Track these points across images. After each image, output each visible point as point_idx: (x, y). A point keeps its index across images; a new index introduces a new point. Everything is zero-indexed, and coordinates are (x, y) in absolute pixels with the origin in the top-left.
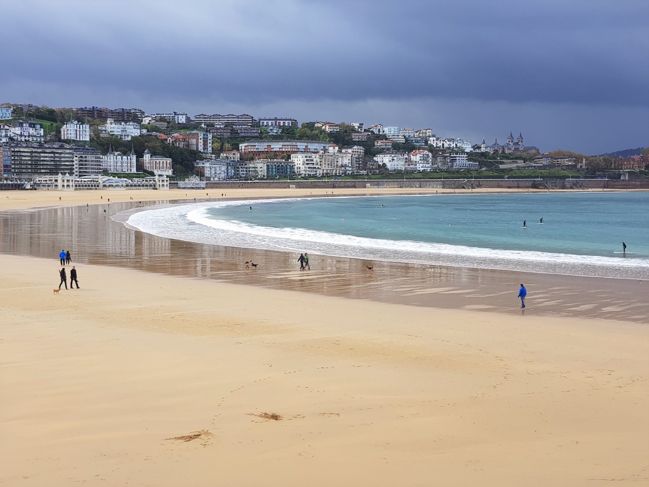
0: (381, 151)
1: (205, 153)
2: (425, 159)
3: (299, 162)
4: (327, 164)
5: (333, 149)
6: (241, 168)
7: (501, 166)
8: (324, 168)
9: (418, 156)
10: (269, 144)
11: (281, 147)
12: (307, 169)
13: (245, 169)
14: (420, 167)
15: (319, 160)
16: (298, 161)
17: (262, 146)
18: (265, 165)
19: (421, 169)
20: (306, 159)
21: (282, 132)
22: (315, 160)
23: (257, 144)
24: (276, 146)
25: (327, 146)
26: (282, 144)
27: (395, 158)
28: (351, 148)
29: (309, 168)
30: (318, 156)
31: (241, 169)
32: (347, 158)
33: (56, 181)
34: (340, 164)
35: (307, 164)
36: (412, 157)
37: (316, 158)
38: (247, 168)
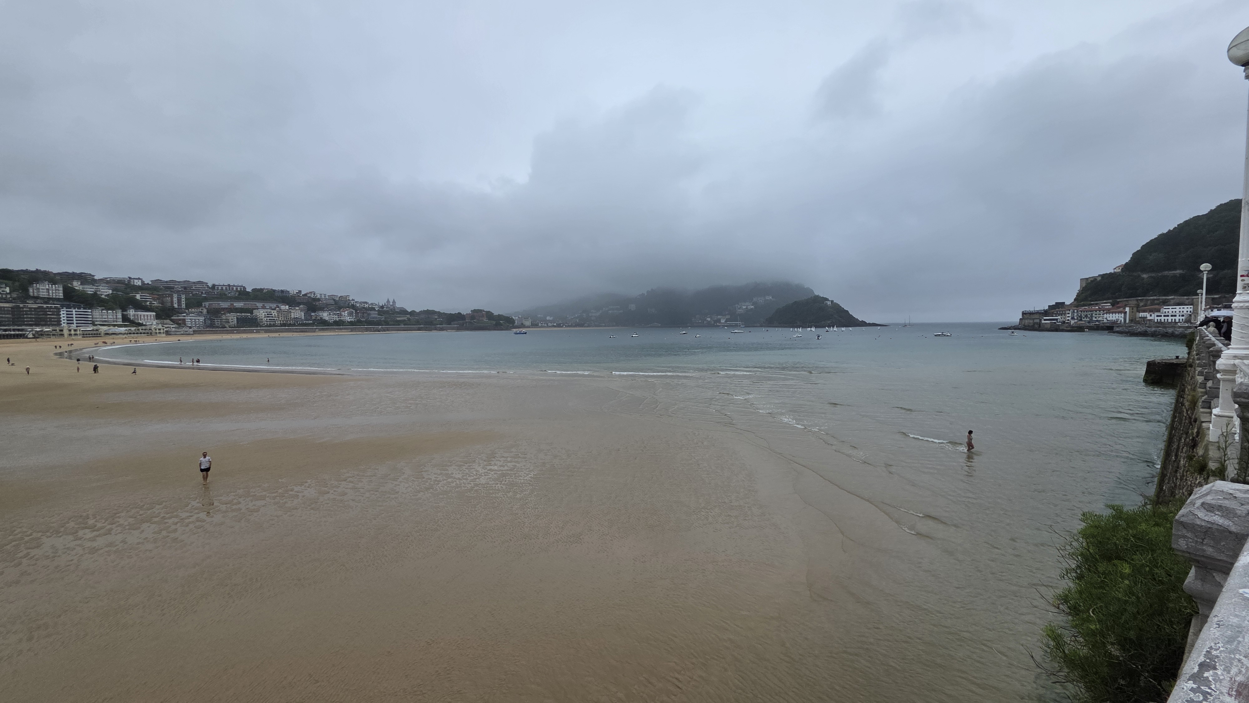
0: (322, 309)
1: (180, 309)
2: (350, 314)
3: (261, 316)
5: (285, 307)
7: (398, 319)
8: (280, 319)
9: (346, 312)
10: (232, 303)
11: (243, 305)
12: (268, 320)
13: (219, 320)
14: (348, 319)
15: (276, 314)
16: (261, 314)
17: (225, 305)
18: (235, 317)
19: (349, 320)
20: (266, 314)
21: (239, 295)
22: (274, 314)
23: (220, 302)
24: (239, 305)
25: (279, 305)
26: (244, 303)
27: (331, 313)
28: (298, 307)
29: (269, 319)
30: (275, 311)
31: (216, 321)
32: (298, 313)
34: (293, 316)
35: (268, 317)
36: (342, 313)
37: (274, 313)
38: (221, 320)
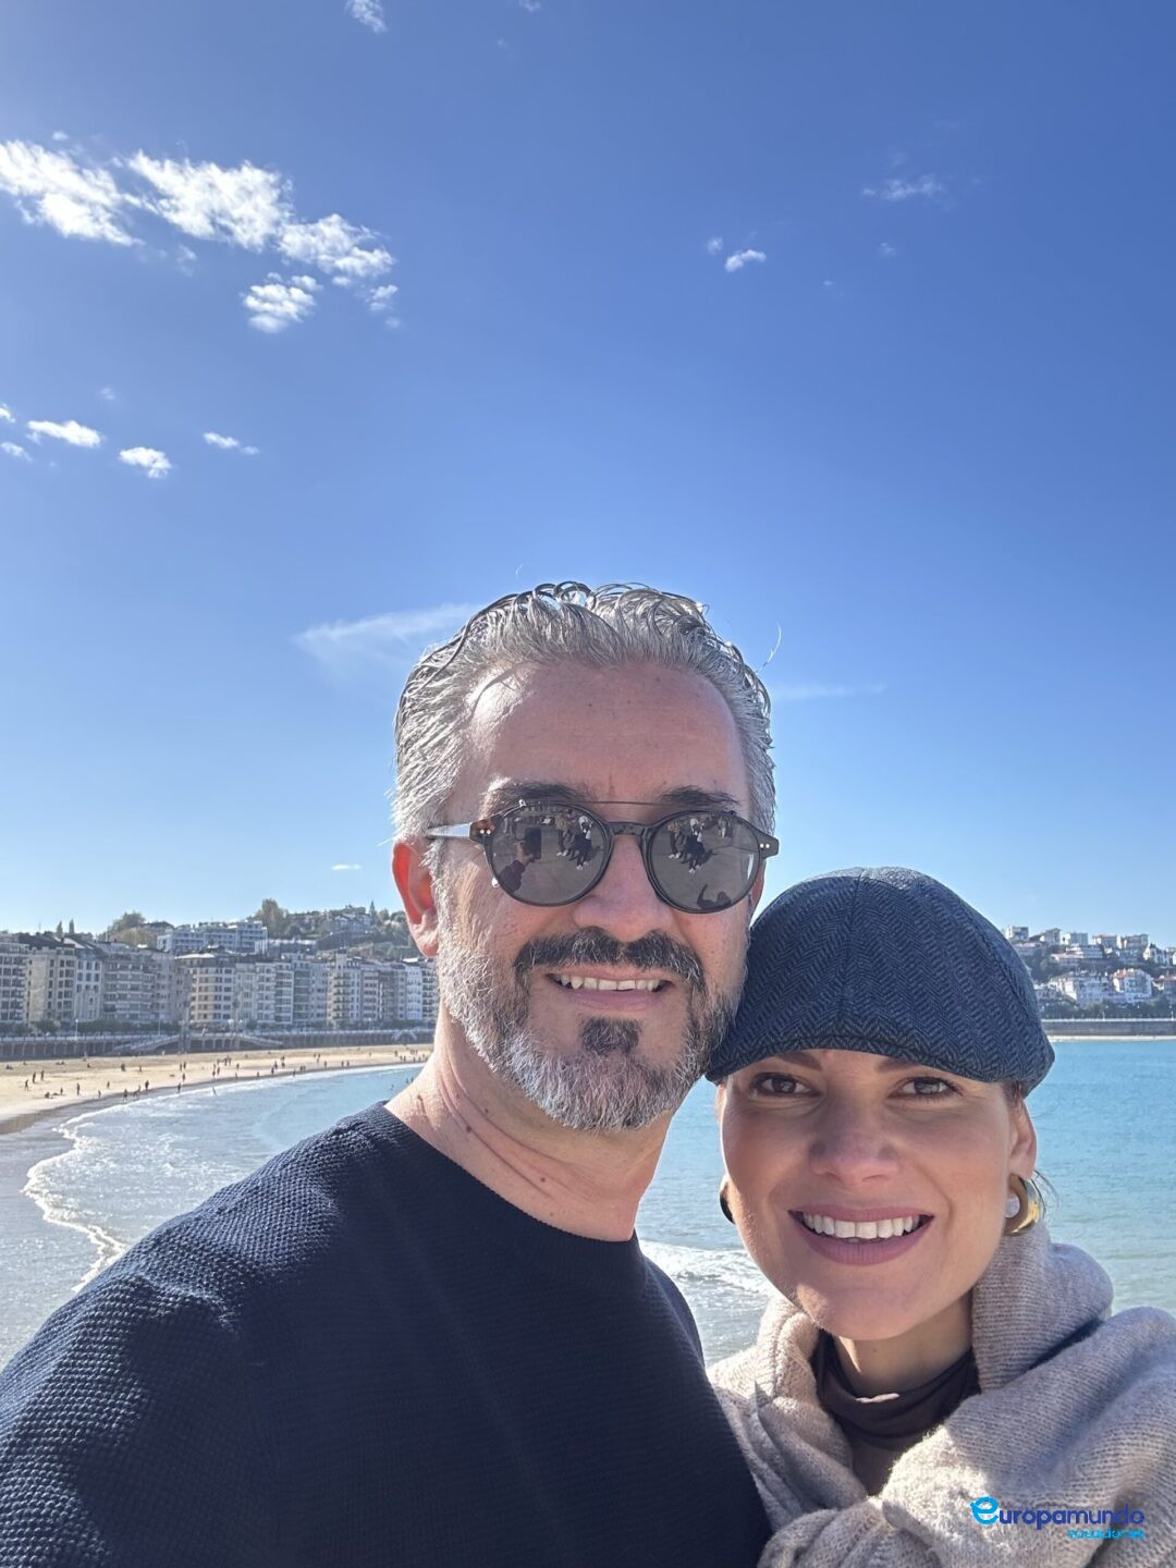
2: (1139, 984)
9: (1127, 979)
14: (1131, 998)
19: (1133, 1001)
27: (1085, 984)
36: (1115, 981)
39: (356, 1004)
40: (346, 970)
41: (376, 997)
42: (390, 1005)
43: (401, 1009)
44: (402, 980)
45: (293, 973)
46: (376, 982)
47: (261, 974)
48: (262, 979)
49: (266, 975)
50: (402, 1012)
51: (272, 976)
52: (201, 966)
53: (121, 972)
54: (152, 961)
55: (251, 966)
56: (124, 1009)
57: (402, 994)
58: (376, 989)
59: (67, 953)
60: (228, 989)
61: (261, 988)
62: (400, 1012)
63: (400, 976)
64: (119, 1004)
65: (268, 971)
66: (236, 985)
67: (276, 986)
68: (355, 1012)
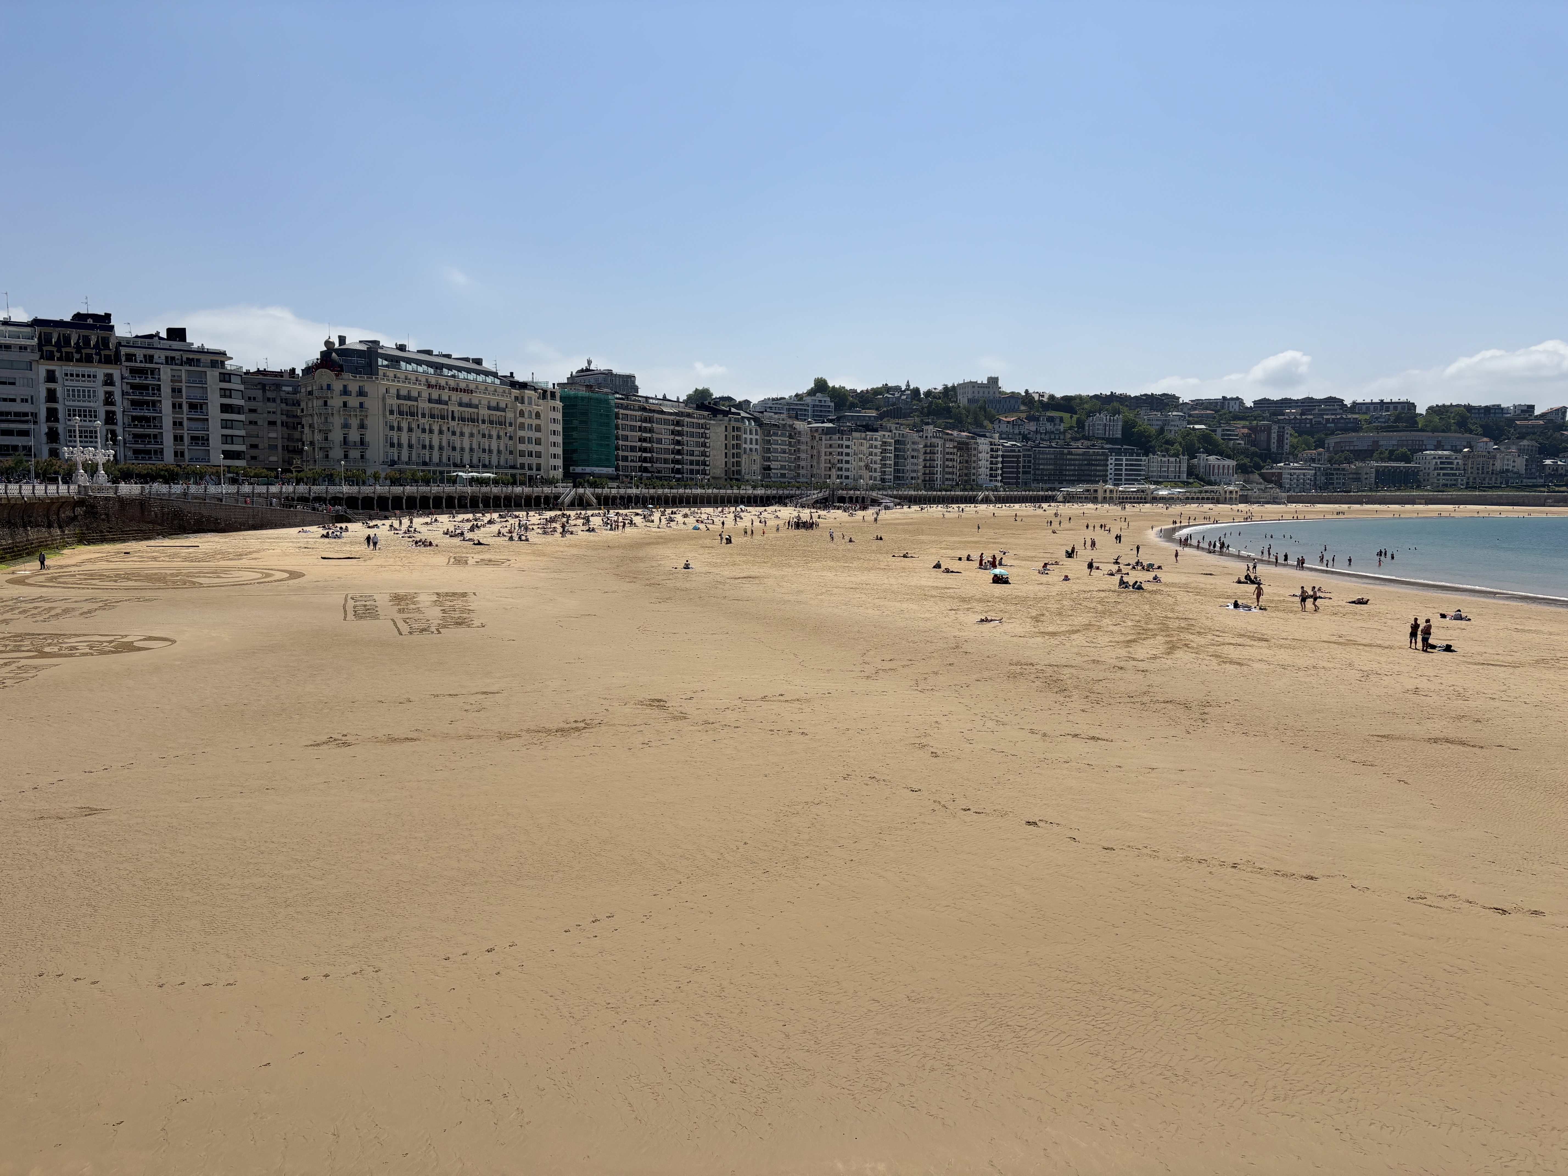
3: (1427, 466)
4: (1475, 468)
5: (1486, 445)
6: (1337, 474)
8: (1470, 475)
10: (1377, 439)
11: (1396, 442)
12: (1441, 477)
15: (1461, 463)
16: (1427, 461)
17: (1363, 443)
18: (1374, 470)
20: (1439, 461)
21: (1399, 420)
22: (1455, 462)
24: (1388, 443)
25: (1475, 440)
26: (1399, 438)
28: (1517, 444)
29: (1444, 475)
30: (1459, 456)
31: (1335, 477)
32: (1512, 458)
33: (1096, 491)
34: (1498, 465)
35: (1441, 469)
37: (1457, 460)
39: (939, 469)
40: (933, 440)
41: (955, 463)
42: (965, 471)
43: (974, 474)
44: (975, 449)
45: (893, 441)
46: (955, 450)
47: (871, 442)
48: (871, 447)
49: (875, 443)
50: (974, 477)
51: (879, 443)
52: (826, 434)
53: (774, 438)
54: (795, 428)
55: (863, 435)
56: (777, 469)
57: (974, 462)
58: (955, 457)
59: (736, 420)
60: (848, 454)
61: (871, 454)
62: (973, 477)
63: (973, 446)
64: (773, 465)
65: (876, 440)
66: (853, 451)
67: (882, 453)
68: (939, 476)
